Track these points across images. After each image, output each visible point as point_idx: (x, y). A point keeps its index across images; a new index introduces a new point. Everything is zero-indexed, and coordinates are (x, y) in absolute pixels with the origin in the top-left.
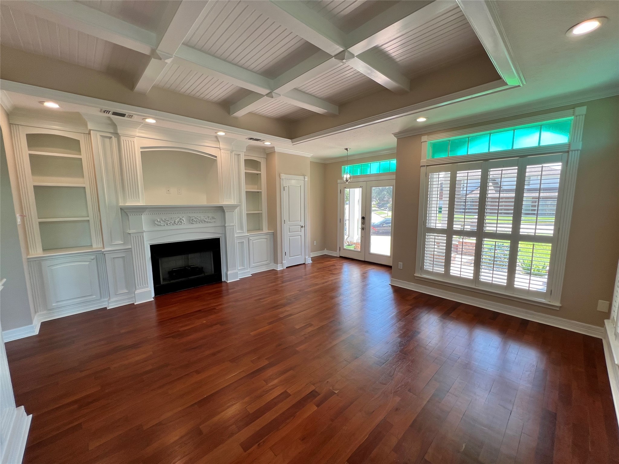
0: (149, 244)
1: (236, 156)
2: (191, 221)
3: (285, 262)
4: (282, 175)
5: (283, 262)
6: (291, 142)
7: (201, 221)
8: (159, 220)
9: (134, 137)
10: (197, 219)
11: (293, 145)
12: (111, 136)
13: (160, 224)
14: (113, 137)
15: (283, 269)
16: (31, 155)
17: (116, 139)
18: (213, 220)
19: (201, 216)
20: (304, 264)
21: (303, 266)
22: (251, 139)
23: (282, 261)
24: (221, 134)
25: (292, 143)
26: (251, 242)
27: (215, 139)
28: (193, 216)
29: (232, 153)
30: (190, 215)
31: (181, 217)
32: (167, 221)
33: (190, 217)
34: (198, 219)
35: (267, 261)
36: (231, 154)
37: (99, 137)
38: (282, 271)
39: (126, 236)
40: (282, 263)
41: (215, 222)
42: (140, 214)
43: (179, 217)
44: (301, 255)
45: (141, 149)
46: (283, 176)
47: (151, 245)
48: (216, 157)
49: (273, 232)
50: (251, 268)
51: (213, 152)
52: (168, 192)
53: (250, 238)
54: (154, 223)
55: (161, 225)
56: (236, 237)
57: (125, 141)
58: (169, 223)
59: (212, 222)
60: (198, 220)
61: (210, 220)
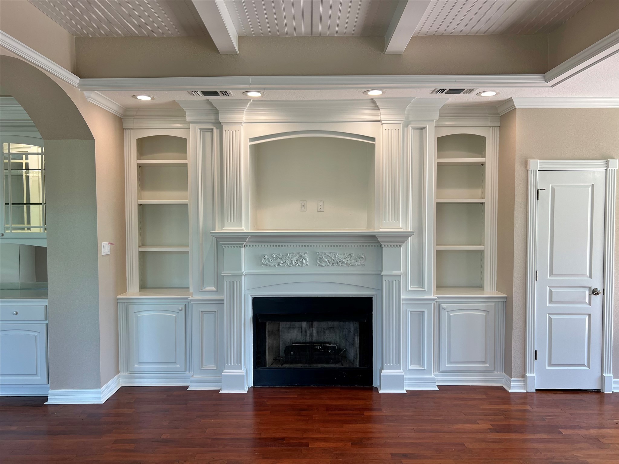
0: (251, 295)
1: (417, 133)
2: (319, 261)
3: (532, 375)
4: (532, 162)
5: (527, 374)
6: (543, 80)
7: (335, 263)
8: (266, 257)
9: (239, 124)
10: (329, 258)
11: (552, 86)
12: (212, 127)
13: (268, 263)
14: (215, 128)
15: (527, 393)
16: (139, 166)
17: (218, 130)
18: (359, 262)
19: (338, 254)
20: (598, 391)
21: (595, 396)
22: (440, 91)
23: (525, 371)
24: (375, 93)
25: (547, 81)
26: (444, 316)
27: (372, 105)
28: (322, 253)
29: (407, 126)
30: (319, 250)
31: (302, 253)
32: (279, 260)
33: (317, 253)
34: (331, 258)
35: (484, 362)
36: (406, 129)
37: (198, 131)
38: (524, 397)
39: (219, 280)
40: (524, 376)
41: (363, 265)
42: (239, 247)
43: (299, 253)
44: (589, 366)
45: (250, 142)
46: (536, 164)
47: (254, 297)
48: (373, 139)
49: (506, 298)
50: (443, 372)
51: (366, 130)
52: (303, 208)
53: (444, 305)
54: (259, 260)
55: (269, 266)
56: (403, 300)
57: (228, 132)
58: (282, 262)
59: (358, 265)
60: (330, 260)
61: (353, 261)
